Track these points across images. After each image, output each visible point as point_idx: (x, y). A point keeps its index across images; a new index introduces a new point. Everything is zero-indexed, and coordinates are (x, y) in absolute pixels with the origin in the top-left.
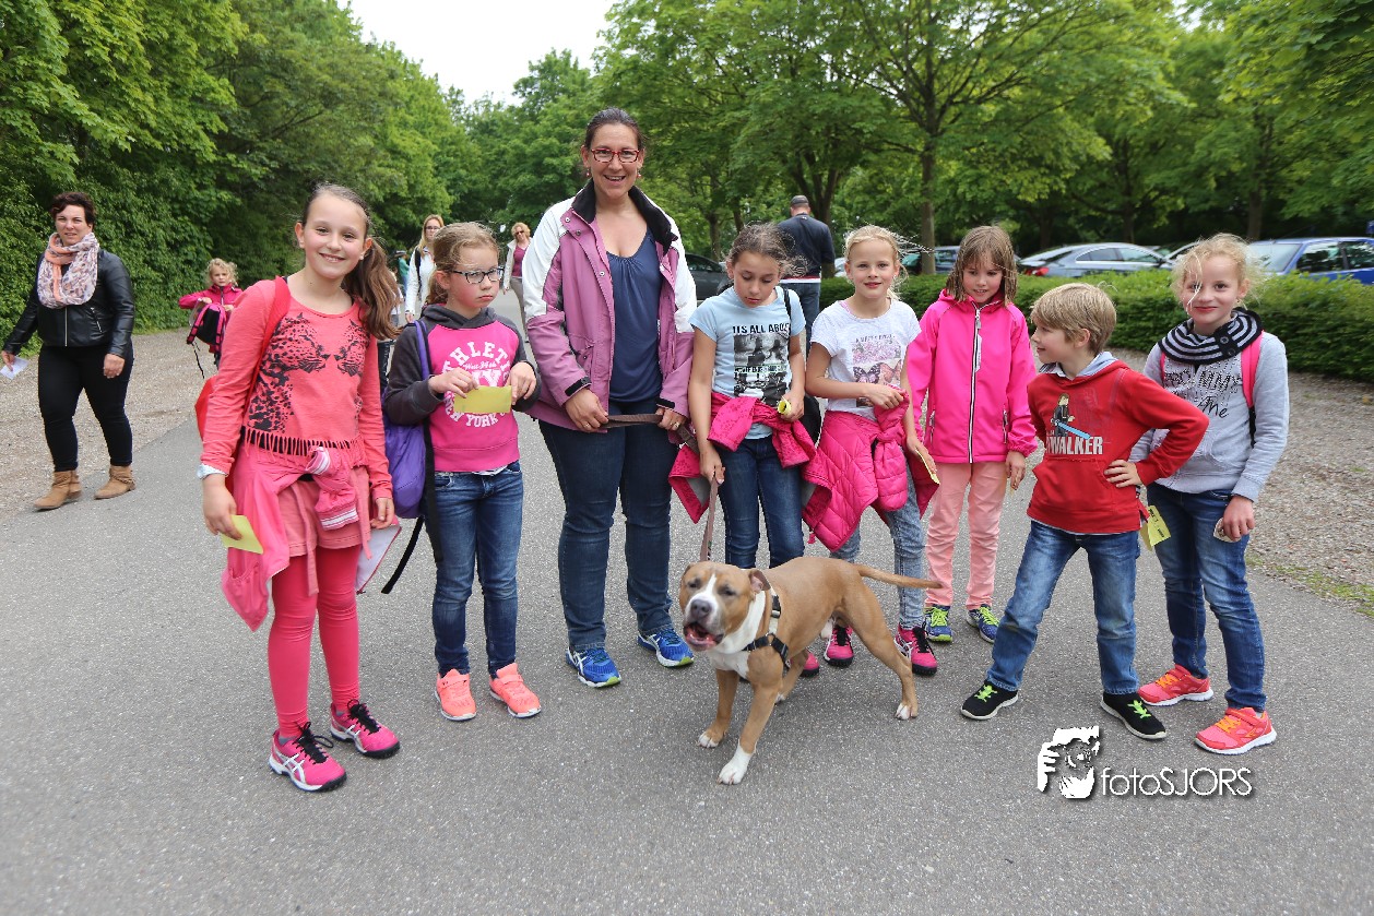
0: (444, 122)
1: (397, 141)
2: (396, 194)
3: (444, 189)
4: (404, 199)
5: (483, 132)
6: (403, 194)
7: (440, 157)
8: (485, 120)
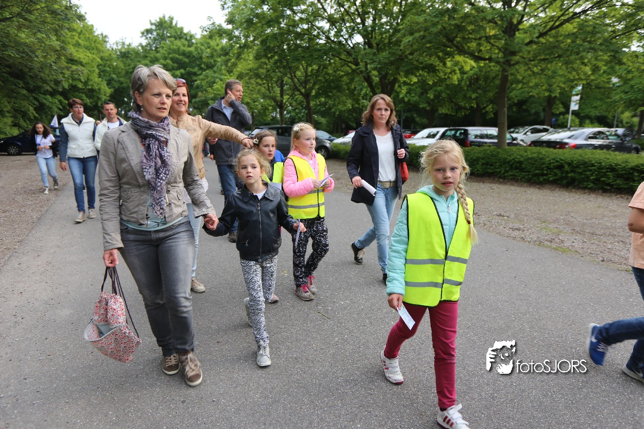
0: (101, 48)
1: (75, 54)
2: (76, 86)
3: (105, 85)
4: (81, 89)
5: (122, 57)
6: (80, 86)
7: (101, 67)
8: (123, 50)
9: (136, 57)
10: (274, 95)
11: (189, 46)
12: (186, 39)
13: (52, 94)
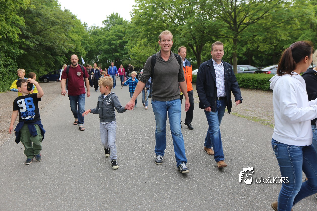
0: (83, 31)
3: (84, 50)
7: (82, 41)
8: (94, 31)
9: (100, 34)
12: (124, 24)
13: (61, 56)
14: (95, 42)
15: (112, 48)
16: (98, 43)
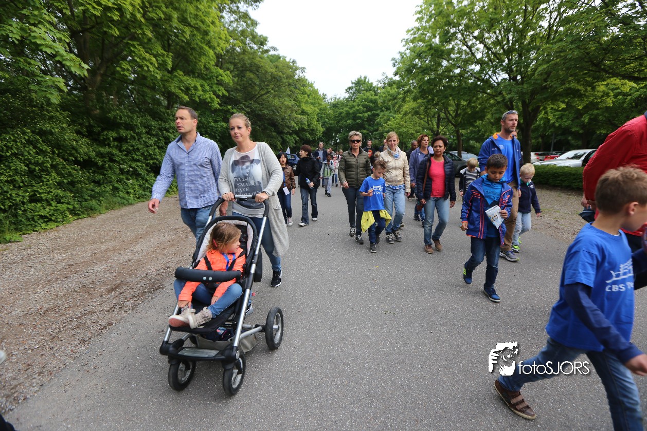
1: (304, 108)
2: (303, 128)
4: (306, 130)
5: (334, 107)
6: (306, 128)
7: (319, 115)
9: (341, 106)
10: (432, 126)
11: (376, 95)
12: (374, 91)
13: (291, 134)
14: (335, 117)
15: (357, 123)
16: (339, 118)
